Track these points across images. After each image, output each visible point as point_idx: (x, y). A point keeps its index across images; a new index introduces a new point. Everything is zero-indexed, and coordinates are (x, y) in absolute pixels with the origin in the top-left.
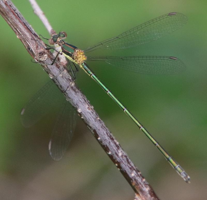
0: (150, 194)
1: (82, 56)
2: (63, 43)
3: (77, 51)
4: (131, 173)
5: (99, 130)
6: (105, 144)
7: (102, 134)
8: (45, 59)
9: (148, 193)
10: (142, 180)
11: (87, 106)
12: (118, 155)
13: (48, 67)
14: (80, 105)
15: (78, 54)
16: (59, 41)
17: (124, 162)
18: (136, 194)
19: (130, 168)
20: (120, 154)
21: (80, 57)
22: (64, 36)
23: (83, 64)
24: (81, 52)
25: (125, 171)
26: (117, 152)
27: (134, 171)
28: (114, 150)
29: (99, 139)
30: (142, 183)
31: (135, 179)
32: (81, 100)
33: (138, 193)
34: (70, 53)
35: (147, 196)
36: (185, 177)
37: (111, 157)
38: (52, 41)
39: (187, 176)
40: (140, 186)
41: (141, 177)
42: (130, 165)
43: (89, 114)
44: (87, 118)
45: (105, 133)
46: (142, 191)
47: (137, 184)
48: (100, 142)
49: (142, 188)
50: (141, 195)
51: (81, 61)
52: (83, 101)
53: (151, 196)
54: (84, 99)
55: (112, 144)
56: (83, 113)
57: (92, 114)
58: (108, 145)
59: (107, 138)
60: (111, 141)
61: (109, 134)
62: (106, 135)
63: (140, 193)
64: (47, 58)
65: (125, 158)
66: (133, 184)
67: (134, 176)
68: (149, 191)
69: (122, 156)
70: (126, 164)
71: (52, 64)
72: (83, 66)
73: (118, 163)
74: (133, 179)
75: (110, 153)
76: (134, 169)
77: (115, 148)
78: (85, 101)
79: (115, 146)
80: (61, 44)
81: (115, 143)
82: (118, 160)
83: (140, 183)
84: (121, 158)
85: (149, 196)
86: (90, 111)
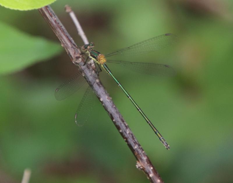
0: (147, 161)
1: (103, 59)
2: (91, 50)
3: (100, 55)
4: (134, 146)
5: (114, 114)
6: (118, 124)
7: (116, 117)
8: (80, 62)
9: (145, 161)
10: (142, 151)
11: (107, 97)
12: (126, 133)
13: (81, 68)
14: (102, 95)
15: (101, 57)
16: (89, 48)
17: (130, 138)
18: (137, 161)
19: (134, 143)
20: (128, 132)
21: (102, 59)
22: (93, 46)
23: (104, 64)
24: (103, 56)
25: (131, 144)
26: (125, 130)
27: (137, 145)
28: (124, 129)
29: (114, 120)
30: (142, 154)
31: (137, 151)
32: (103, 92)
33: (139, 161)
34: (95, 56)
35: (144, 163)
36: (166, 146)
37: (122, 134)
38: (84, 48)
39: (168, 145)
40: (140, 155)
41: (141, 150)
42: (134, 141)
43: (108, 103)
44: (107, 106)
45: (118, 116)
46: (141, 159)
47: (138, 154)
48: (115, 123)
49: (142, 157)
50: (140, 162)
51: (102, 62)
52: (104, 93)
53: (148, 163)
54: (105, 92)
55: (123, 125)
56: (104, 102)
57: (110, 102)
58: (120, 125)
59: (119, 120)
60: (122, 122)
61: (121, 118)
62: (119, 118)
63: (140, 160)
64: (81, 61)
65: (131, 135)
66: (136, 154)
67: (136, 148)
68: (146, 159)
69: (129, 134)
70: (132, 139)
71: (84, 65)
72: (103, 66)
73: (126, 138)
74: (136, 151)
75: (121, 131)
76: (137, 144)
77: (125, 128)
78: (106, 93)
79: (125, 126)
80: (90, 50)
81: (125, 124)
82: (126, 136)
83: (140, 154)
84: (128, 135)
85: (146, 163)
86: (108, 101)
